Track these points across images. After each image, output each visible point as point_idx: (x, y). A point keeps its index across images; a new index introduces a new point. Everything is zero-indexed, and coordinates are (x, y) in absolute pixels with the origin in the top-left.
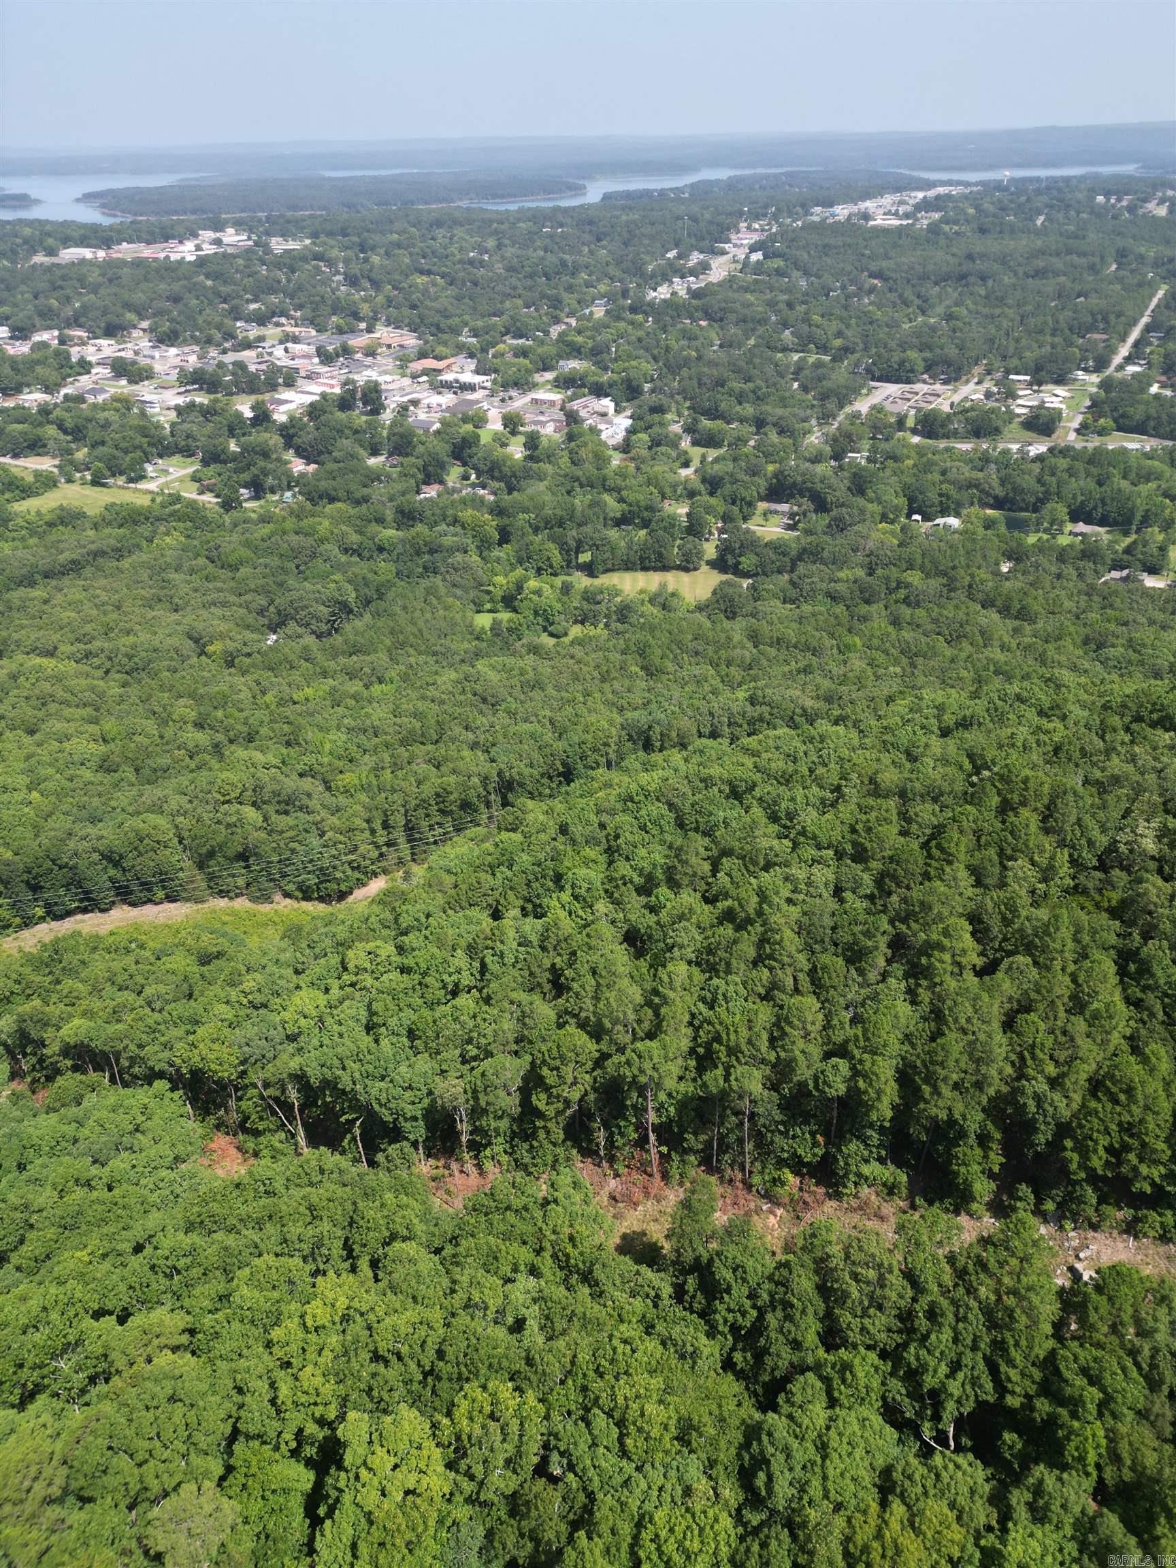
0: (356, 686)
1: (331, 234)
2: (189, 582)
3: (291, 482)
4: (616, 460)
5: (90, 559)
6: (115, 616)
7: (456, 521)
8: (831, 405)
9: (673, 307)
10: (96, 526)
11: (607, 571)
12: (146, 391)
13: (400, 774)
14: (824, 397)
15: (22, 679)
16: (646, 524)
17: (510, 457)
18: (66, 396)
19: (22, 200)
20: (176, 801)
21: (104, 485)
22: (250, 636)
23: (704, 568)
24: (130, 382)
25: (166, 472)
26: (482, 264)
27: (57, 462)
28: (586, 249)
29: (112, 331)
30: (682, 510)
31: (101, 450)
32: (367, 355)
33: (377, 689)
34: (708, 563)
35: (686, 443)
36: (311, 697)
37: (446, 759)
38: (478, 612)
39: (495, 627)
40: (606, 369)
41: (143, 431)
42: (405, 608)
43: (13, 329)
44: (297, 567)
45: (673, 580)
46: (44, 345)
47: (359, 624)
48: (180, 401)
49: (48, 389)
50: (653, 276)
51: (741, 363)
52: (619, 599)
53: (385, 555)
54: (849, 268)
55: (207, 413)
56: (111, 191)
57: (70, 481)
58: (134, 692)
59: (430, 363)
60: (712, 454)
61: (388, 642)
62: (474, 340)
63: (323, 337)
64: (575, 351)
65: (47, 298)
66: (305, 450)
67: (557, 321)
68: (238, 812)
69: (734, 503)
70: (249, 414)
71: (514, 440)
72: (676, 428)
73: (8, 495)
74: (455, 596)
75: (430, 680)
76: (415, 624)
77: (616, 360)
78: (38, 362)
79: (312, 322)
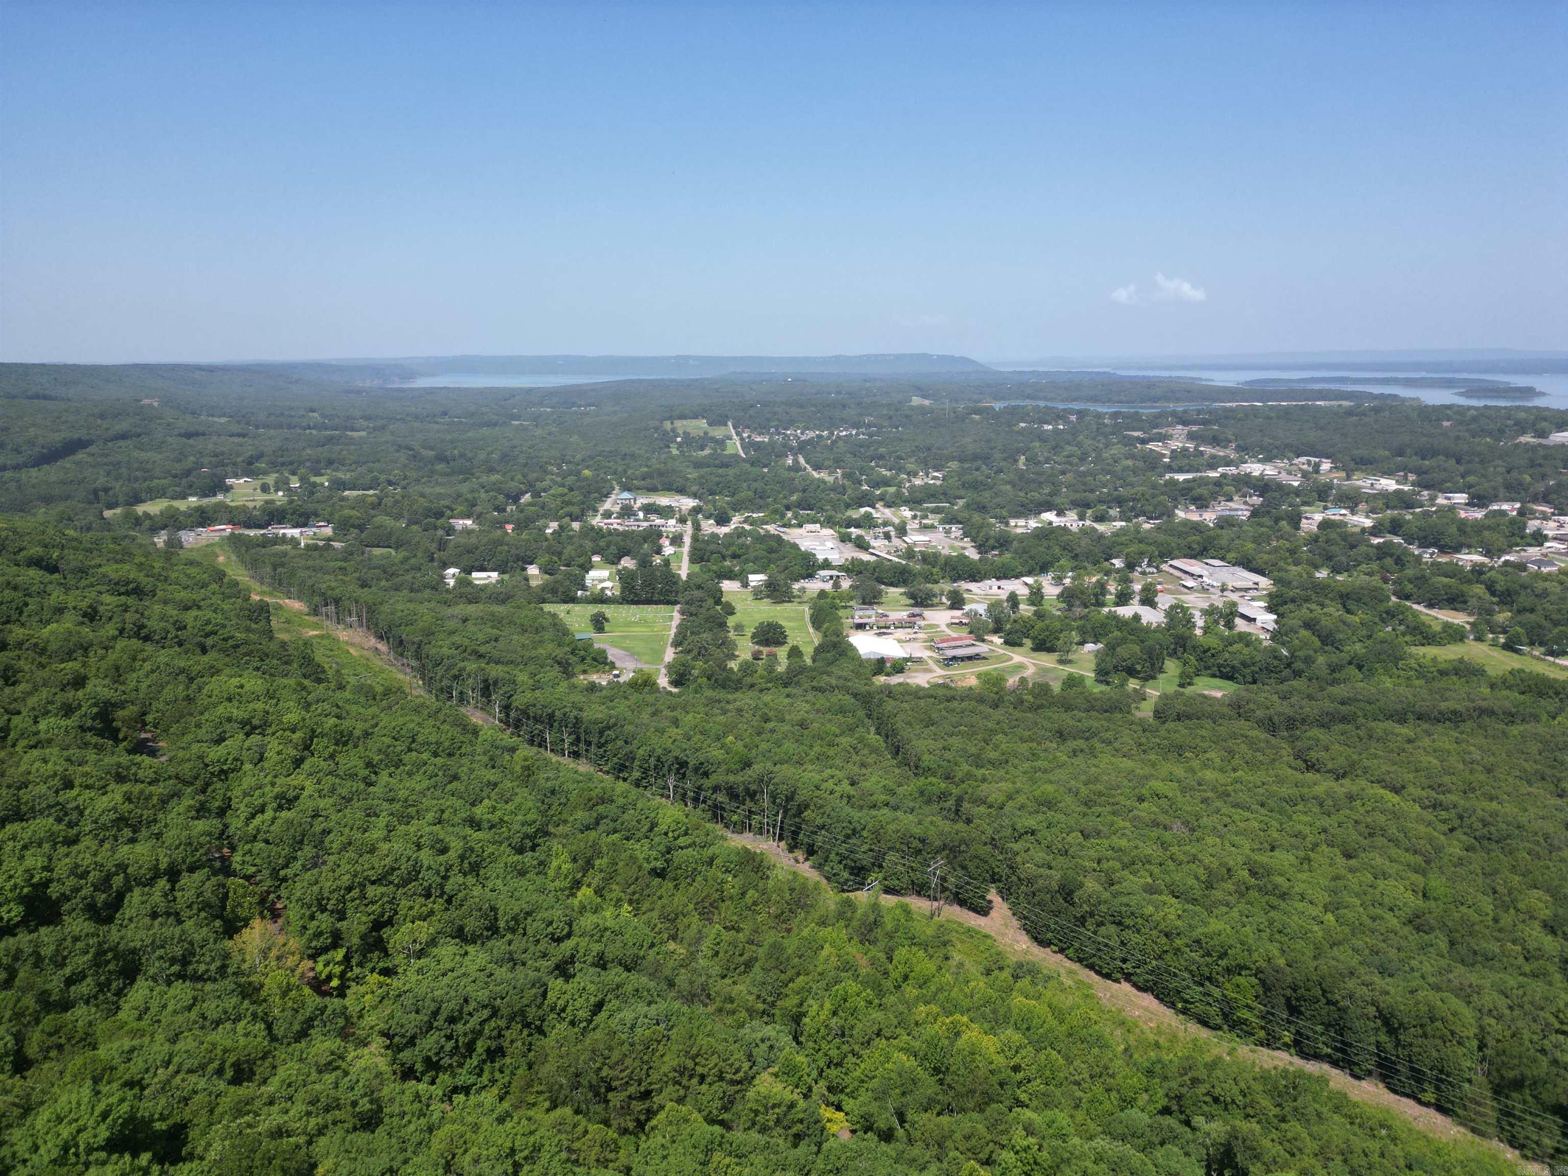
5: (1475, 714)
6: (1481, 777)
10: (1492, 686)
15: (1358, 802)
18: (1506, 563)
19: (1529, 392)
20: (1490, 998)
21: (1517, 651)
27: (1471, 620)
31: (1529, 617)
43: (1472, 497)
46: (1502, 513)
49: (1488, 553)
57: (1479, 639)
58: (1478, 859)
65: (1520, 473)
73: (1408, 638)
78: (1489, 528)
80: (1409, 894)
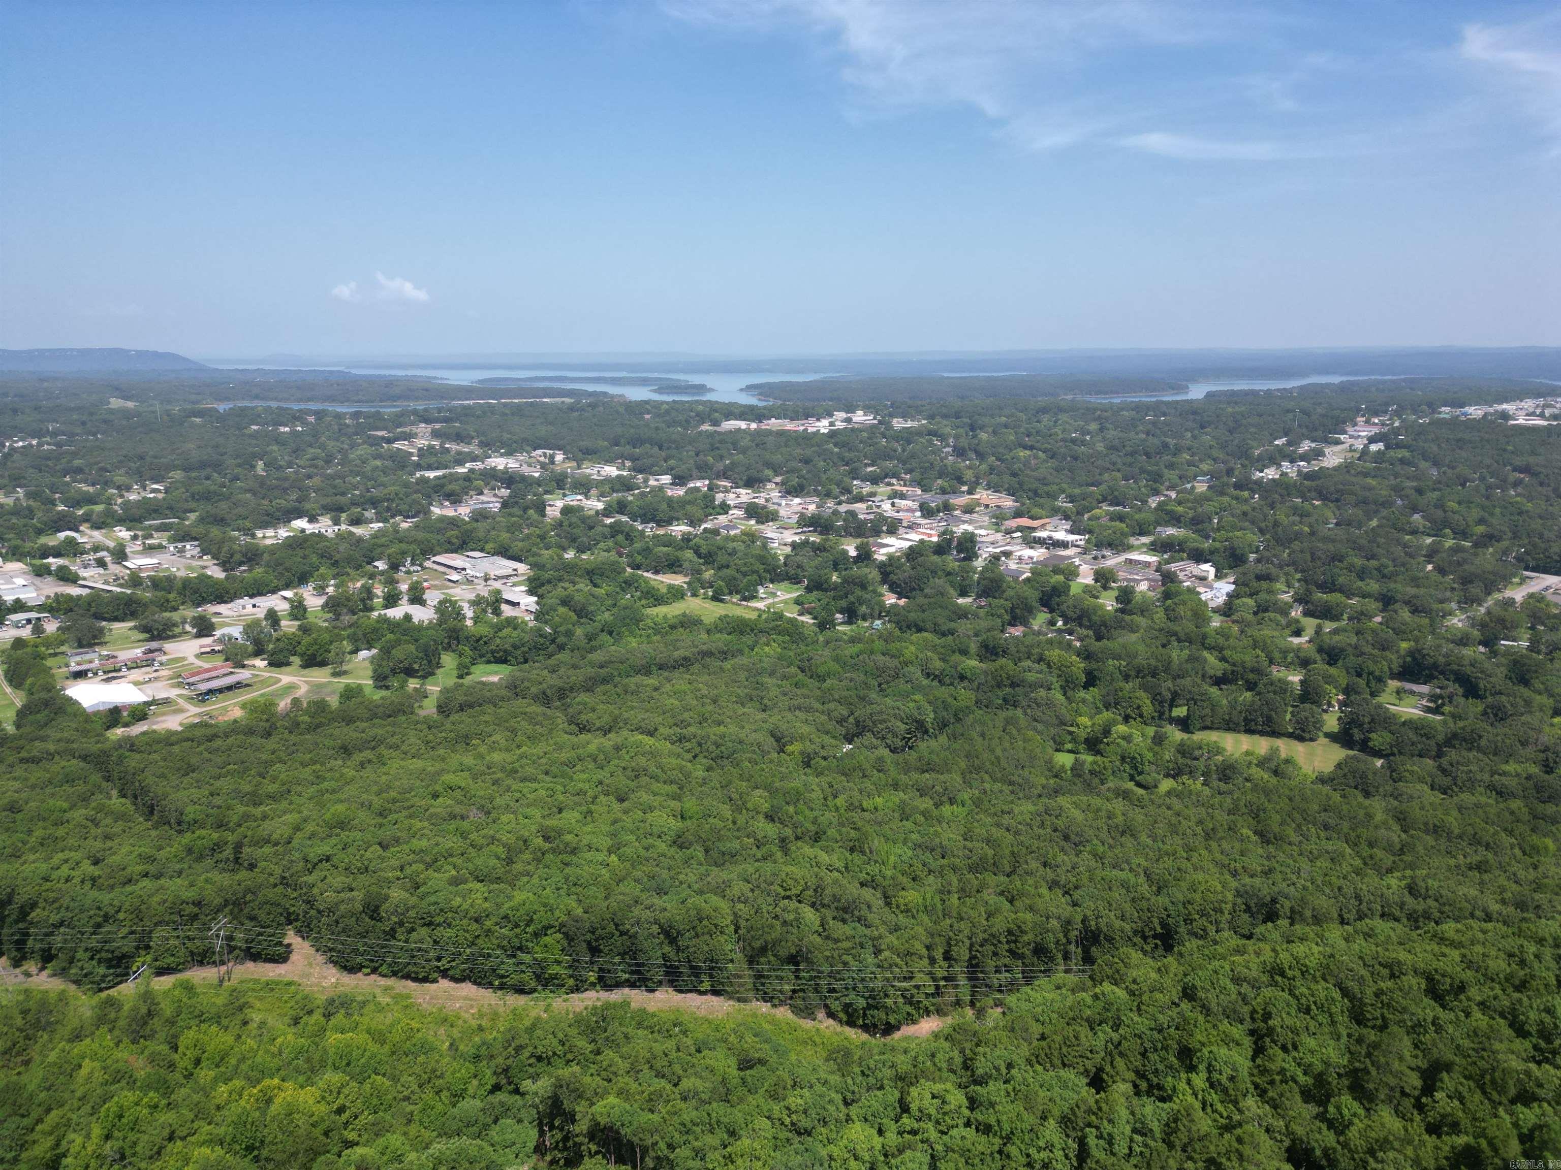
0: (926, 803)
1: (945, 416)
2: (779, 686)
3: (882, 612)
4: (1216, 622)
5: (699, 657)
6: (710, 708)
7: (1040, 659)
8: (1475, 590)
9: (1282, 486)
10: (708, 632)
11: (1206, 728)
12: (769, 531)
13: (970, 901)
14: (1466, 581)
15: (624, 751)
16: (1251, 686)
17: (1102, 607)
18: (705, 529)
19: (702, 389)
20: (739, 888)
21: (722, 601)
22: (827, 740)
23: (1323, 740)
24: (757, 522)
25: (774, 595)
26: (1083, 443)
27: (687, 580)
28: (1190, 435)
29: (751, 483)
30: (1295, 678)
31: (726, 572)
32: (965, 512)
33: (947, 810)
34: (1327, 735)
35: (1296, 612)
36: (880, 806)
37: (1021, 894)
38: (1057, 750)
39: (1076, 768)
40: (1207, 537)
41: (762, 559)
42: (983, 735)
43: (675, 477)
44: (880, 685)
45: (1285, 747)
46: (697, 489)
47: (933, 743)
48: (797, 539)
49: (692, 524)
50: (1260, 459)
51: (1363, 542)
52: (1220, 758)
53: (966, 683)
54: (1488, 461)
55: (818, 549)
56: (768, 384)
57: (694, 595)
58: (716, 777)
59: (1025, 522)
60: (1328, 626)
61: (963, 765)
62: (1070, 505)
63: (927, 496)
64: (1175, 520)
65: (705, 456)
66: (899, 586)
67: (1156, 492)
68: (796, 911)
69: (1359, 675)
70: (853, 553)
71: (1105, 594)
72: (1287, 597)
73: (644, 602)
74: (1035, 730)
75: (1006, 808)
76: (993, 751)
77: (1218, 530)
78: (689, 502)
79: (919, 484)
80: (671, 820)
